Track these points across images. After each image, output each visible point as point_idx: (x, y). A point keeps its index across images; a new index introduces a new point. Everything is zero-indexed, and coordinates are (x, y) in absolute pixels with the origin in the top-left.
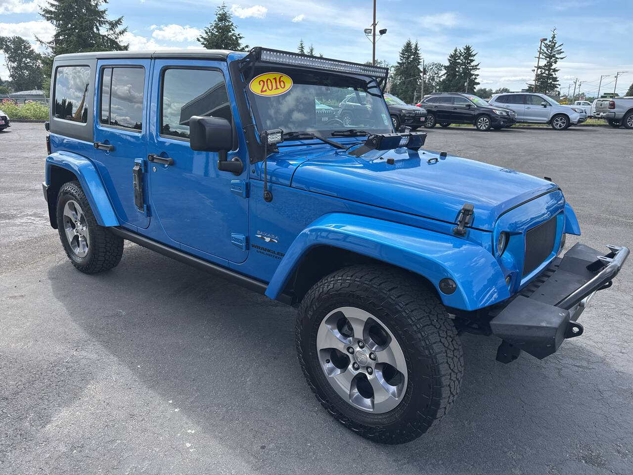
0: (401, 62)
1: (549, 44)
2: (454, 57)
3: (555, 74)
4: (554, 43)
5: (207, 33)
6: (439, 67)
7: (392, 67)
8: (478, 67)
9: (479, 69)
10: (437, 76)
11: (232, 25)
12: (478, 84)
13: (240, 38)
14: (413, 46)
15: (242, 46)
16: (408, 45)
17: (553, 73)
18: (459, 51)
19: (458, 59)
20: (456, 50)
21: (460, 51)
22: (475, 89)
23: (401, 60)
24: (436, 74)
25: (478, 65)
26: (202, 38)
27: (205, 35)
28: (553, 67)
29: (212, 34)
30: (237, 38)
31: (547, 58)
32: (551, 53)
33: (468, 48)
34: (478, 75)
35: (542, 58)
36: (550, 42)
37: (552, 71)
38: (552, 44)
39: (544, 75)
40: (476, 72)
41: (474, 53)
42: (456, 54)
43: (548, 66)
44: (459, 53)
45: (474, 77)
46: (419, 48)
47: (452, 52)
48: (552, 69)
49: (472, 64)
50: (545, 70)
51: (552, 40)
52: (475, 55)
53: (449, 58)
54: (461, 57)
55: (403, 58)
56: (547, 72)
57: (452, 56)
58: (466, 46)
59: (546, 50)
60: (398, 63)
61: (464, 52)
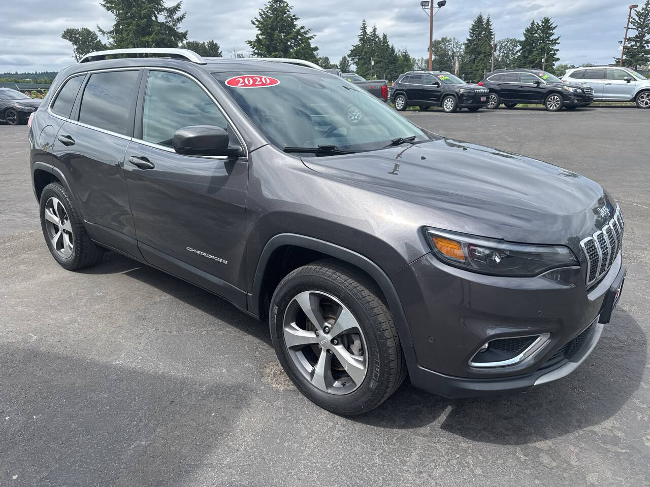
0: (471, 39)
1: (642, 12)
2: (530, 32)
3: (648, 46)
5: (261, 15)
6: (514, 42)
7: (462, 44)
8: (558, 42)
9: (559, 43)
10: (512, 54)
11: (287, 6)
12: (558, 59)
13: (296, 19)
14: (485, 21)
15: (298, 27)
16: (480, 20)
17: (646, 45)
18: (536, 24)
19: (535, 33)
20: (533, 24)
21: (538, 24)
22: (554, 65)
23: (471, 36)
24: (510, 51)
25: (558, 39)
26: (257, 21)
27: (259, 18)
28: (645, 39)
29: (267, 17)
30: (292, 19)
31: (638, 28)
32: (644, 22)
33: (546, 21)
34: (557, 50)
35: (631, 28)
36: (643, 9)
37: (644, 42)
38: (645, 11)
39: (635, 47)
40: (555, 47)
41: (553, 26)
42: (532, 28)
43: (640, 37)
44: (537, 26)
45: (552, 52)
46: (491, 23)
47: (529, 26)
48: (645, 40)
49: (551, 38)
50: (636, 42)
51: (646, 8)
52: (554, 28)
53: (525, 32)
54: (539, 31)
55: (474, 34)
56: (638, 44)
57: (528, 30)
58: (545, 19)
59: (637, 19)
60: (468, 40)
61: (542, 25)
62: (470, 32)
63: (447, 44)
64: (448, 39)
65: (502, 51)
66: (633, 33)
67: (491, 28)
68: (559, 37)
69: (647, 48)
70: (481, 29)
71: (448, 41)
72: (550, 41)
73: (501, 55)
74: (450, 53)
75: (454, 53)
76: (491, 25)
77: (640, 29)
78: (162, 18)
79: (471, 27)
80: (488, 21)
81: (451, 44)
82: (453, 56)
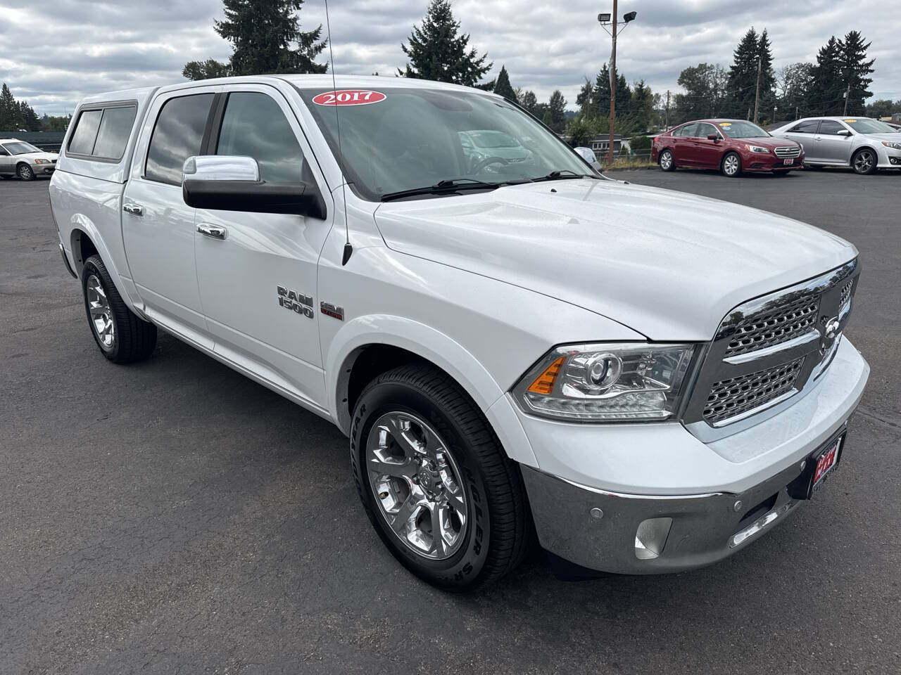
0: (736, 65)
2: (827, 54)
8: (870, 68)
9: (872, 71)
12: (870, 94)
14: (759, 39)
16: (751, 37)
18: (837, 41)
19: (834, 57)
20: (832, 42)
21: (840, 42)
22: (864, 102)
23: (737, 62)
25: (871, 63)
33: (853, 37)
34: (870, 81)
40: (866, 77)
41: (864, 44)
42: (831, 48)
44: (838, 45)
45: (862, 83)
46: (768, 42)
47: (825, 45)
49: (861, 62)
52: (865, 48)
53: (819, 55)
54: (842, 52)
55: (741, 58)
57: (824, 52)
58: (851, 34)
60: (732, 67)
61: (847, 43)
62: (736, 57)
63: (707, 73)
64: (708, 65)
65: (790, 82)
67: (769, 50)
68: (873, 61)
70: (753, 50)
71: (709, 68)
72: (860, 66)
73: (788, 87)
74: (711, 86)
75: (716, 85)
76: (768, 45)
78: (293, 46)
79: (737, 50)
80: (765, 36)
81: (712, 73)
82: (715, 90)
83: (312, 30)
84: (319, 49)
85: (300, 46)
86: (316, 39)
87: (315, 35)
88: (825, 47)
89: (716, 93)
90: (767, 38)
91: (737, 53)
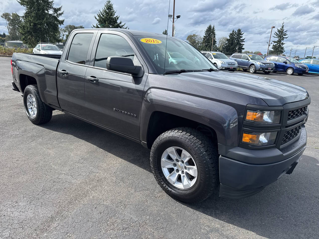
4: (283, 30)
9: (244, 42)
12: (244, 49)
14: (212, 28)
16: (210, 27)
18: (235, 31)
19: (234, 36)
20: (233, 31)
22: (242, 51)
23: (206, 35)
25: (244, 39)
31: (279, 37)
32: (281, 35)
33: (239, 30)
34: (244, 45)
35: (276, 37)
36: (281, 29)
37: (281, 44)
38: (282, 30)
39: (277, 46)
41: (242, 33)
42: (233, 33)
43: (279, 41)
44: (235, 33)
45: (242, 45)
46: (215, 29)
47: (231, 32)
48: (281, 43)
49: (241, 39)
50: (278, 43)
51: (282, 29)
52: (242, 34)
53: (230, 35)
54: (236, 35)
56: (279, 45)
57: (231, 34)
58: (239, 29)
59: (278, 33)
60: (204, 36)
61: (237, 32)
62: (205, 33)
63: (196, 37)
64: (196, 35)
65: (220, 43)
66: (277, 39)
67: (215, 32)
69: (282, 46)
70: (210, 31)
71: (196, 36)
72: (241, 40)
73: (220, 44)
74: (197, 42)
75: (198, 41)
76: (215, 30)
77: (279, 38)
78: (51, 12)
80: (214, 27)
81: (197, 37)
82: (198, 43)
83: (58, 7)
84: (61, 14)
85: (53, 12)
86: (59, 11)
87: (59, 9)
88: (231, 33)
89: (198, 44)
90: (214, 28)
91: (206, 32)
